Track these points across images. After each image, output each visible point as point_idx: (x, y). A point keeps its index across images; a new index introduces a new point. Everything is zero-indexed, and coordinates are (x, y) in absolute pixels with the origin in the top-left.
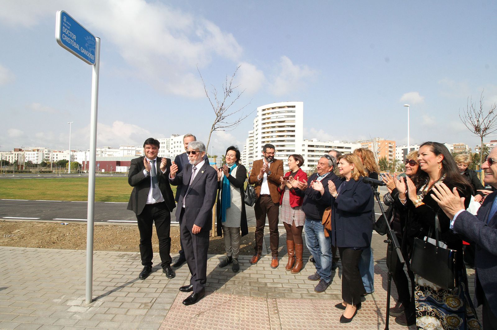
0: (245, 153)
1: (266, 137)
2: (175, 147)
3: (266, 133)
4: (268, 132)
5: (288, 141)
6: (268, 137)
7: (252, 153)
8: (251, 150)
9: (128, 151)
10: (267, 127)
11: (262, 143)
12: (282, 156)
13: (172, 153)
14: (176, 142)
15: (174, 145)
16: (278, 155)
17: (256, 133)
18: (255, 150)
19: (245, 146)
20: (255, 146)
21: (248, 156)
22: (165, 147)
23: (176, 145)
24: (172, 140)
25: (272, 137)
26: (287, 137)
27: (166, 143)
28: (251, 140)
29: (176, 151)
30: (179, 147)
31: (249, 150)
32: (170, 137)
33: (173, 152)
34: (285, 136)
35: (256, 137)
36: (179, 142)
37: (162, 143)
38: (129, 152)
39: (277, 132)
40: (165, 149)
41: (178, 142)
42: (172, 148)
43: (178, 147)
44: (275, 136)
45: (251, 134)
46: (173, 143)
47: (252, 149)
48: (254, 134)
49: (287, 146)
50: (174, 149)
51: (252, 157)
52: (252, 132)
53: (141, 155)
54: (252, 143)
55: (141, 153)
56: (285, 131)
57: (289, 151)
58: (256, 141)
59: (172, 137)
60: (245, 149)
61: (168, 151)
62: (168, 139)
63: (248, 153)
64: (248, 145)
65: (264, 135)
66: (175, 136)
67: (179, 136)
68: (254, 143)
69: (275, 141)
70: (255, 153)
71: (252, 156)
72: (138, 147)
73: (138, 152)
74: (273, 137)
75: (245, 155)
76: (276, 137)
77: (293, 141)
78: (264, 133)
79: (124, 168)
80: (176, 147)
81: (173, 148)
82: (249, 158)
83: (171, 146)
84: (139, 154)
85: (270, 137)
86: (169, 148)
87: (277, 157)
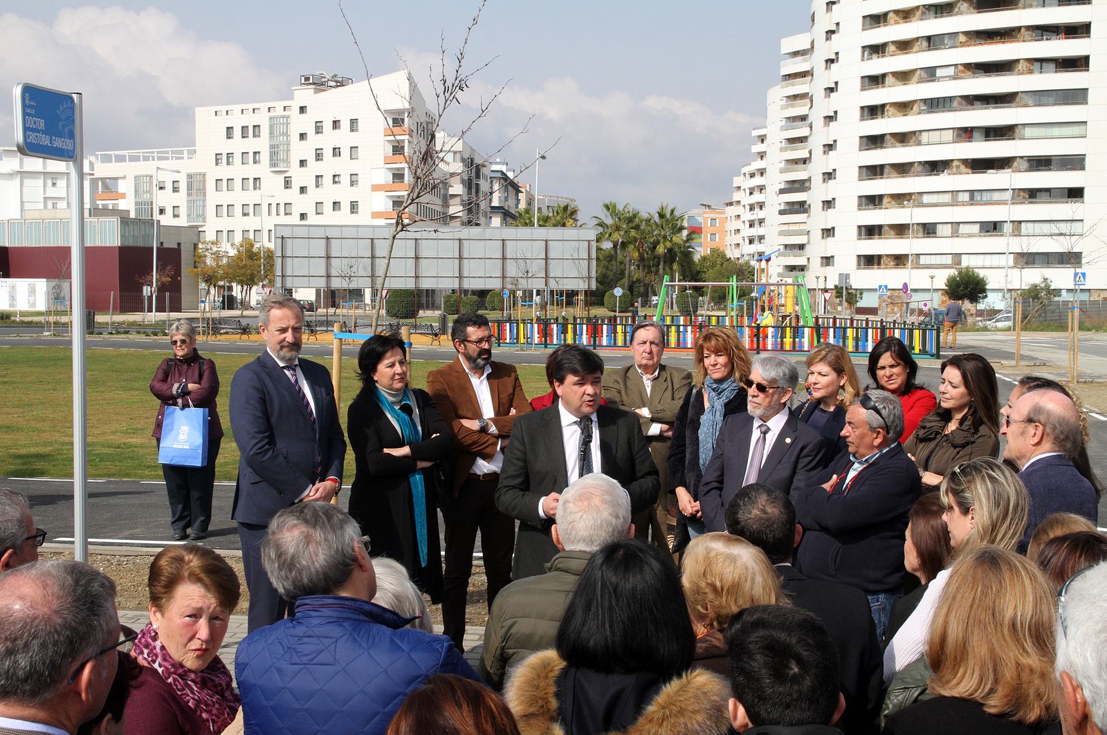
0: (758, 181)
1: (889, 80)
2: (319, 157)
3: (892, 48)
4: (904, 46)
5: (1042, 97)
6: (904, 76)
7: (803, 182)
8: (796, 162)
9: (49, 182)
10: (897, 12)
11: (862, 119)
12: (996, 196)
13: (303, 190)
14: (327, 126)
15: (314, 141)
16: (972, 192)
17: (824, 50)
18: (820, 164)
19: (762, 139)
20: (821, 135)
21: (775, 201)
22: (265, 157)
23: (329, 139)
24: (303, 110)
25: (930, 73)
26: (1031, 72)
27: (265, 131)
28: (795, 97)
29: (327, 180)
30: (345, 152)
31: (783, 165)
32: (292, 98)
33: (311, 184)
34: (1021, 66)
35: (823, 78)
36: (345, 125)
37: (244, 129)
38: (52, 192)
39: (962, 38)
40: (263, 169)
41: (336, 124)
42: (303, 163)
43: (336, 152)
44: (951, 71)
45: (796, 54)
46: (310, 130)
47: (803, 154)
48: (816, 61)
49: (1028, 132)
50: (314, 168)
51: (801, 207)
52: (801, 42)
53: (123, 205)
54: (803, 118)
55: (123, 196)
56: (1019, 29)
57: (1041, 163)
58: (823, 107)
59: (305, 95)
60: (762, 155)
61: (280, 179)
62: (279, 105)
63: (776, 179)
64: (776, 132)
65: (878, 66)
66: (319, 85)
67: (341, 84)
68: (816, 117)
69: (951, 99)
70: (817, 180)
71: (802, 204)
72: (106, 159)
73: (106, 187)
74: (939, 73)
75: (757, 197)
76: (954, 78)
77: (1077, 96)
78: (877, 50)
79: (32, 291)
80: (327, 153)
81: (311, 157)
82: (782, 213)
83: (300, 150)
84: (110, 204)
85: (916, 78)
86: (287, 161)
87: (964, 204)
